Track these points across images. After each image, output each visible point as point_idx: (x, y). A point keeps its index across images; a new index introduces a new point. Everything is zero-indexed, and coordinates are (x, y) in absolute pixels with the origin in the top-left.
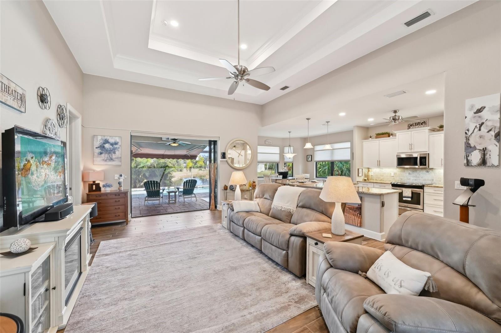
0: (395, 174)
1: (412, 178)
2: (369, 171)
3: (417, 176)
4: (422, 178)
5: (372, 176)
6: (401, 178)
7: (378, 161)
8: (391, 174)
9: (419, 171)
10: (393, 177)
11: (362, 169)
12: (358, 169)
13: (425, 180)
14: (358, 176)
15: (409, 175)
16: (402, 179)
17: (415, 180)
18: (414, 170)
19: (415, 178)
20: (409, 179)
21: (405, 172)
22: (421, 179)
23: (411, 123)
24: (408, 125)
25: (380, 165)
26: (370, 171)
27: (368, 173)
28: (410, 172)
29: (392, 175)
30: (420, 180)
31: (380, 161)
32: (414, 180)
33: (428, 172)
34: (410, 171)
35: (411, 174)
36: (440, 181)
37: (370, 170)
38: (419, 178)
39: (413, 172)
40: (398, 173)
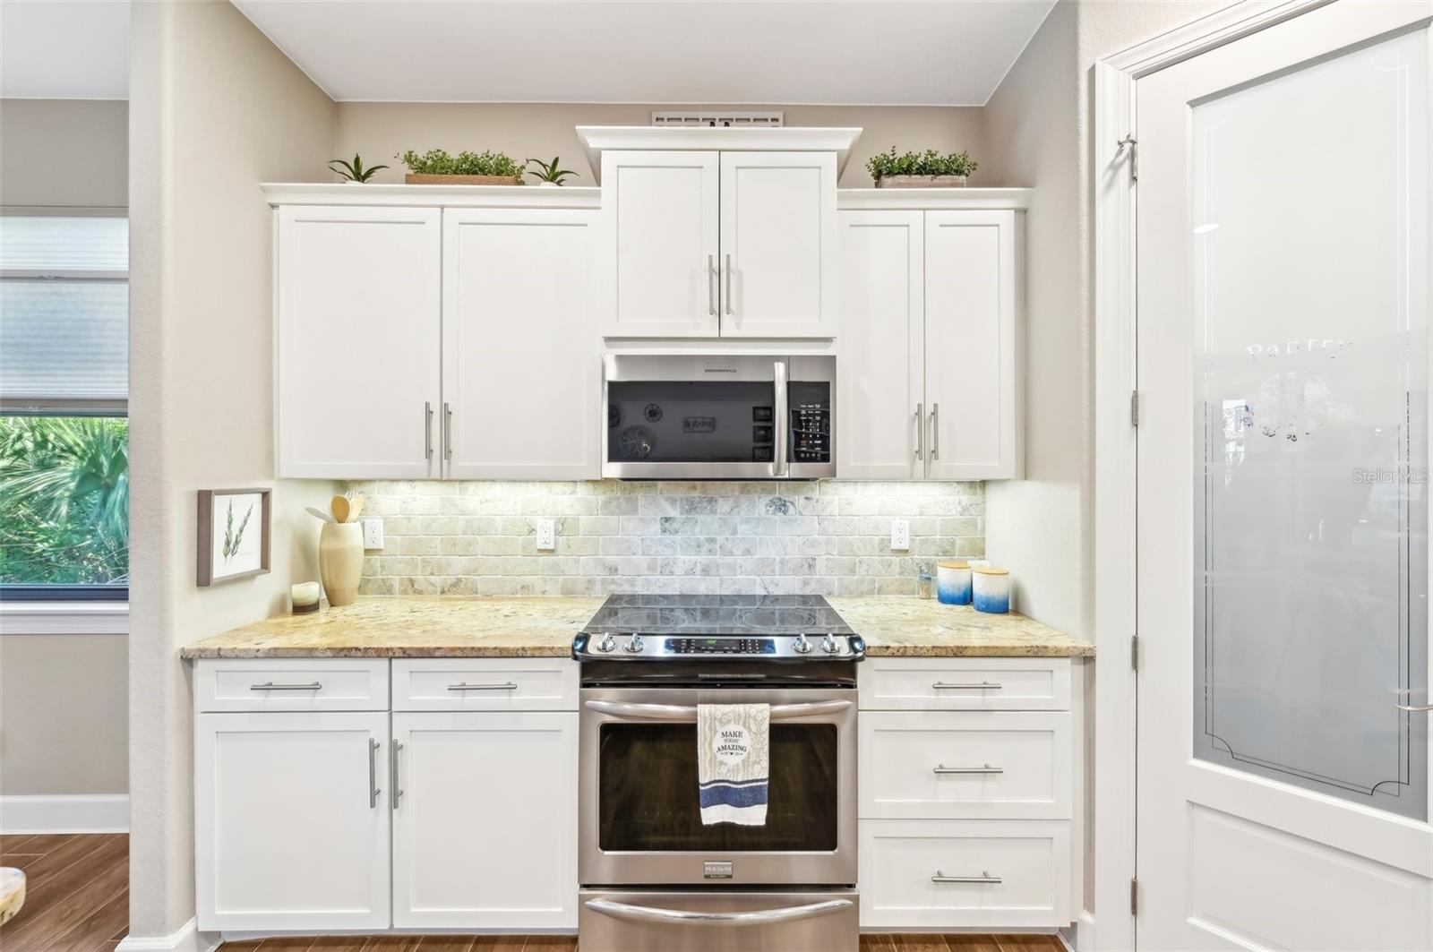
0: (562, 526)
1: (684, 559)
2: (340, 512)
3: (720, 539)
4: (748, 552)
5: (375, 558)
6: (612, 559)
7: (435, 408)
8: (532, 531)
9: (730, 503)
10: (552, 551)
11: (266, 495)
12: (204, 501)
13: (765, 566)
14: (203, 578)
15: (664, 529)
16: (613, 570)
17: (706, 571)
18: (696, 494)
19: (703, 558)
20: (666, 568)
21: (634, 510)
22: (740, 560)
25: (449, 458)
26: (354, 514)
27: (329, 532)
28: (673, 512)
29: (545, 537)
30: (732, 569)
31: (447, 413)
32: (698, 569)
33: (782, 506)
34: (673, 501)
35: (676, 525)
36: (853, 572)
37: (355, 500)
38: (730, 559)
39: (692, 507)
40: (585, 521)
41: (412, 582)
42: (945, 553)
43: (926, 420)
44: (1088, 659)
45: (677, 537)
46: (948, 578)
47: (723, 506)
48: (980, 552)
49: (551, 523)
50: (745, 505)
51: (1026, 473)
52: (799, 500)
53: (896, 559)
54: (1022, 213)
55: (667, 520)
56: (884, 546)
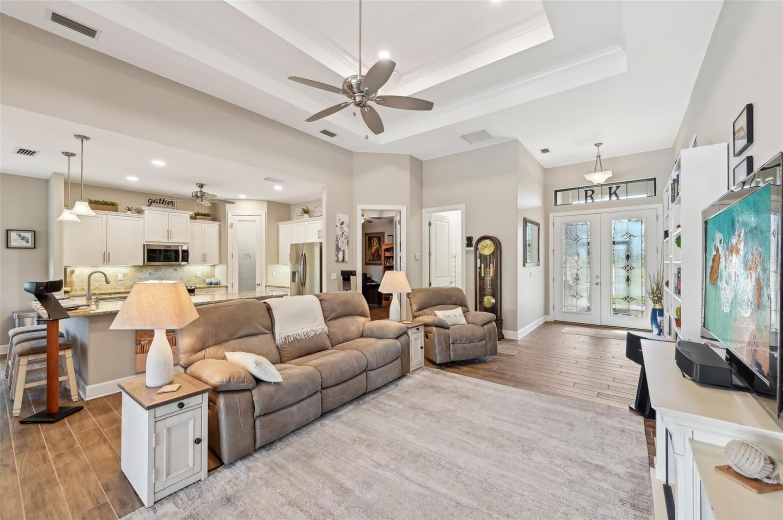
0: (125, 275)
7: (106, 253)
8: (117, 276)
10: (122, 280)
15: (150, 275)
21: (143, 272)
23: (154, 199)
24: (149, 200)
25: (109, 261)
27: (70, 277)
28: (152, 272)
31: (108, 253)
33: (176, 270)
34: (152, 270)
36: (190, 281)
39: (156, 271)
40: (130, 274)
41: (83, 289)
42: (208, 277)
43: (204, 255)
44: (227, 287)
45: (153, 277)
46: (208, 281)
47: (163, 270)
48: (214, 277)
49: (122, 275)
50: (168, 270)
51: (220, 263)
52: (179, 269)
53: (199, 279)
54: (220, 225)
55: (150, 273)
56: (196, 277)
